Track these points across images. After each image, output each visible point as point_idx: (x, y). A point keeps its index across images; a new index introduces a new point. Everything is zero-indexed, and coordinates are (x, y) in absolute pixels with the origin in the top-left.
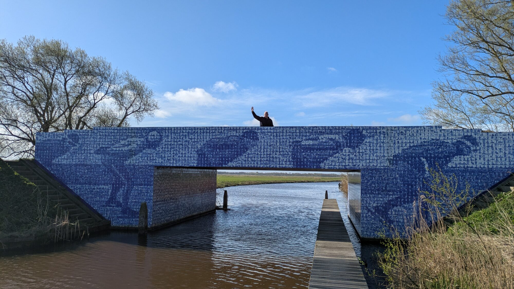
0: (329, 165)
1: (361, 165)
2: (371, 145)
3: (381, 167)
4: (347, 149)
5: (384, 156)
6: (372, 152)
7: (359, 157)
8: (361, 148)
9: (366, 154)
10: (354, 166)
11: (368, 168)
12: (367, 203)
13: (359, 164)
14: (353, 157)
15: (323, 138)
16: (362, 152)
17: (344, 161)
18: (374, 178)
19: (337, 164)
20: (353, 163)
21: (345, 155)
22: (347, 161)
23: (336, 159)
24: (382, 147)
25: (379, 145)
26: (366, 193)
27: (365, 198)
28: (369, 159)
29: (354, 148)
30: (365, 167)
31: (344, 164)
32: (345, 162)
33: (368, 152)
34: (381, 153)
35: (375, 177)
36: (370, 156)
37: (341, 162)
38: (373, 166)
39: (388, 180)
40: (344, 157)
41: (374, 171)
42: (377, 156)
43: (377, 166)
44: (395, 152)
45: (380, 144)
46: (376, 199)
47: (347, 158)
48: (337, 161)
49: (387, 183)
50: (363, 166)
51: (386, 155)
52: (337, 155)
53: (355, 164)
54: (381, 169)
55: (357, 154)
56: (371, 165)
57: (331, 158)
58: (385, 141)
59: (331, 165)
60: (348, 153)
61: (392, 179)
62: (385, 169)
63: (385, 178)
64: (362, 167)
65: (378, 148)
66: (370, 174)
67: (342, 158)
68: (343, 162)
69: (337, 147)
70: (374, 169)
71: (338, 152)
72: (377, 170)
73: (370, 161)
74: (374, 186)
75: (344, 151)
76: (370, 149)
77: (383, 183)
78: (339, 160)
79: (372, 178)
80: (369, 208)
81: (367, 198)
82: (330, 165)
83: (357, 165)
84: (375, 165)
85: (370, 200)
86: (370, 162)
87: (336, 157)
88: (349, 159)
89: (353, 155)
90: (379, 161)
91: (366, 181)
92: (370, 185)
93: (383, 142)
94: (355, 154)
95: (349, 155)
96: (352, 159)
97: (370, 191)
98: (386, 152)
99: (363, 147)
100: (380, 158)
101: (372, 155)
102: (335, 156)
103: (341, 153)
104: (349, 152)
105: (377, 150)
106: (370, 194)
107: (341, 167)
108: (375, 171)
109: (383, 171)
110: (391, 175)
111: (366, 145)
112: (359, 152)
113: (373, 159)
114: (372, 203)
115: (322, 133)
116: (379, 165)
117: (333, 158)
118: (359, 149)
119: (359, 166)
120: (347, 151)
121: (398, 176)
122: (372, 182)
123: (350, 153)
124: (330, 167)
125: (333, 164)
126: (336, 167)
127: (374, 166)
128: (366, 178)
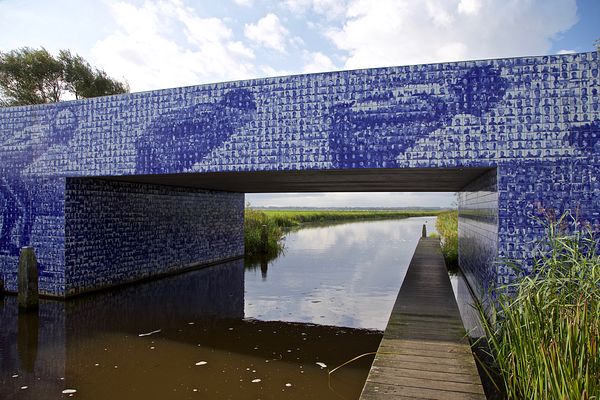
0: (418, 158)
1: (498, 155)
2: (523, 105)
3: (550, 159)
4: (462, 117)
5: (557, 130)
6: (526, 122)
7: (493, 136)
8: (497, 113)
9: (510, 128)
10: (482, 157)
11: (515, 162)
12: (512, 249)
13: (492, 152)
14: (478, 135)
15: (403, 93)
16: (499, 124)
17: (456, 146)
18: (531, 187)
19: (438, 155)
20: (477, 150)
21: (458, 133)
22: (463, 147)
23: (436, 143)
24: (552, 108)
25: (542, 103)
26: (511, 226)
27: (509, 237)
28: (519, 139)
29: (479, 114)
30: (509, 160)
31: (454, 154)
32: (458, 150)
33: (516, 122)
34: (548, 122)
35: (533, 185)
36: (520, 131)
37: (449, 150)
38: (530, 155)
39: (567, 190)
40: (454, 137)
41: (532, 169)
42: (538, 131)
43: (538, 156)
44: (585, 117)
45: (546, 101)
46: (535, 239)
47: (463, 138)
48: (439, 148)
49: (566, 198)
50: (502, 157)
51: (562, 126)
52: (437, 132)
53: (482, 153)
54: (549, 163)
55: (488, 128)
56: (525, 153)
57: (422, 140)
58: (558, 91)
59: (424, 158)
60: (465, 128)
61: (579, 188)
62: (559, 162)
63: (559, 186)
64: (502, 160)
65: (542, 111)
66: (522, 178)
67: (451, 141)
68: (454, 150)
69: (439, 113)
70: (532, 164)
71: (439, 126)
72: (539, 166)
73: (520, 144)
74: (531, 206)
75: (454, 123)
76: (521, 114)
77: (556, 198)
78: (442, 144)
79: (528, 187)
80: (519, 261)
81: (512, 237)
82: (421, 159)
83: (487, 156)
84: (534, 152)
85: (521, 241)
86: (520, 147)
87: (434, 138)
88: (467, 143)
89: (478, 132)
90: (543, 144)
91: (511, 195)
92: (522, 204)
93: (554, 95)
94: (482, 127)
95: (467, 132)
96: (476, 141)
97: (521, 221)
98: (561, 119)
99: (500, 111)
100: (546, 135)
101: (525, 129)
102: (432, 134)
103: (447, 128)
104: (468, 124)
105: (539, 114)
106: (521, 226)
107: (448, 161)
108: (536, 169)
109: (554, 168)
110: (574, 178)
111: (510, 105)
112: (492, 123)
113: (530, 138)
114: (527, 250)
115: (398, 82)
116: (544, 153)
117: (427, 140)
118: (493, 115)
119: (492, 157)
120: (463, 122)
121: (594, 179)
122: (528, 197)
123: (470, 127)
124: (421, 162)
125: (429, 155)
126: (435, 161)
127: (532, 156)
128: (510, 187)
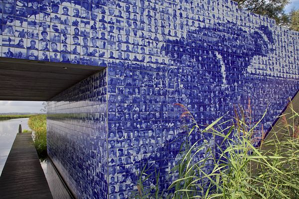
2: (131, 10)
5: (156, 40)
6: (133, 27)
9: (119, 29)
10: (91, 54)
14: (88, 30)
20: (86, 46)
22: (70, 40)
24: (153, 19)
25: (146, 13)
33: (124, 24)
34: (150, 31)
36: (128, 35)
39: (165, 94)
40: (61, 27)
41: (138, 73)
42: (143, 37)
43: (143, 61)
44: (176, 33)
45: (149, 11)
47: (71, 30)
49: (164, 102)
51: (160, 37)
52: (40, 17)
53: (91, 50)
54: (151, 69)
56: (132, 56)
57: (18, 23)
61: (173, 93)
62: (158, 69)
63: (159, 91)
65: (146, 20)
66: (130, 81)
67: (57, 30)
68: (59, 41)
72: (143, 70)
75: (61, 11)
76: (129, 18)
77: (157, 102)
79: (134, 91)
80: (127, 166)
81: (121, 142)
83: (97, 55)
84: (140, 57)
85: (129, 145)
87: (34, 23)
91: (119, 98)
92: (129, 108)
94: (92, 23)
97: (129, 125)
98: (160, 31)
100: (149, 42)
101: (132, 34)
102: (32, 18)
105: (143, 22)
106: (129, 130)
107: (52, 54)
108: (141, 73)
109: (155, 73)
111: (120, 7)
113: (136, 43)
114: (135, 154)
118: (104, 12)
